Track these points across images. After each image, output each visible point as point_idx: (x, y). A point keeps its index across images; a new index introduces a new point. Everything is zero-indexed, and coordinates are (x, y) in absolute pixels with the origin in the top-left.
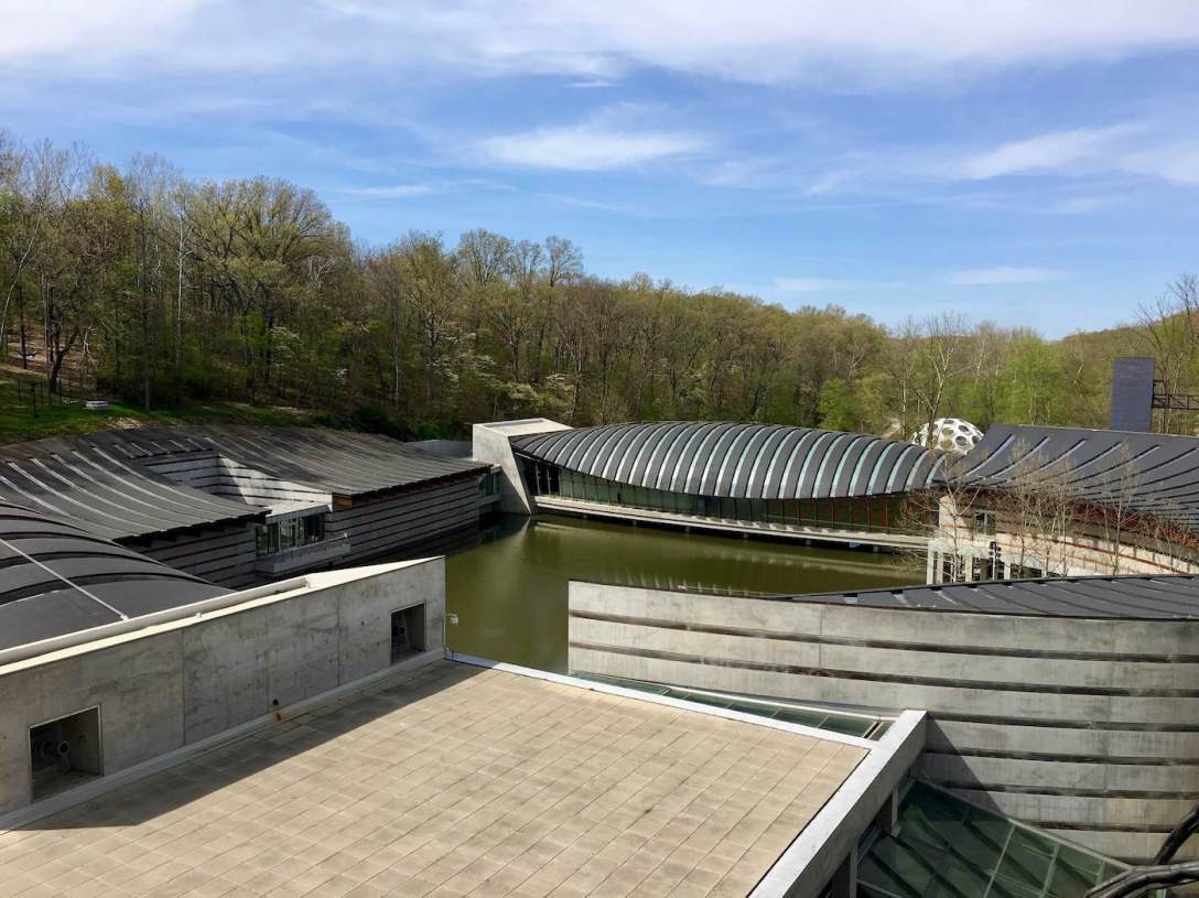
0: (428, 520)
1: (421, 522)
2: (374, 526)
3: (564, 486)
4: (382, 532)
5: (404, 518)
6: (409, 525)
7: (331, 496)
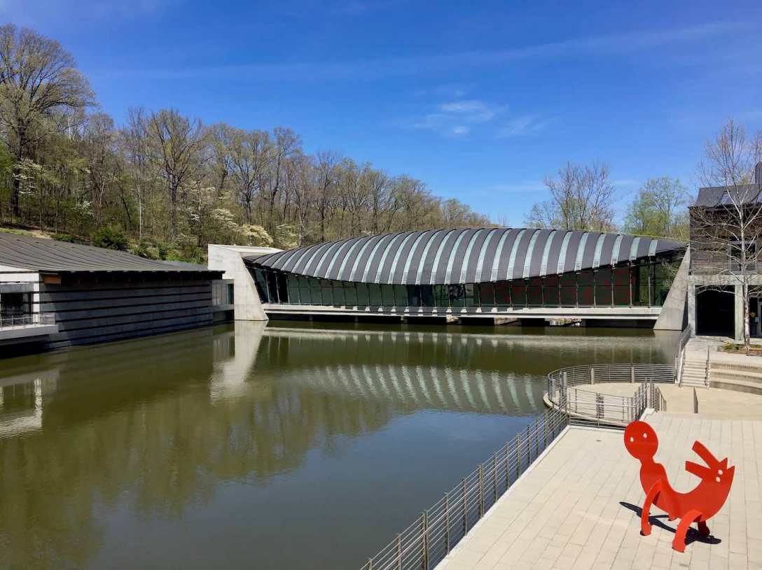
0: (157, 316)
1: (151, 317)
2: (95, 314)
3: (292, 290)
4: (103, 322)
5: (128, 311)
6: (135, 318)
7: (37, 275)
